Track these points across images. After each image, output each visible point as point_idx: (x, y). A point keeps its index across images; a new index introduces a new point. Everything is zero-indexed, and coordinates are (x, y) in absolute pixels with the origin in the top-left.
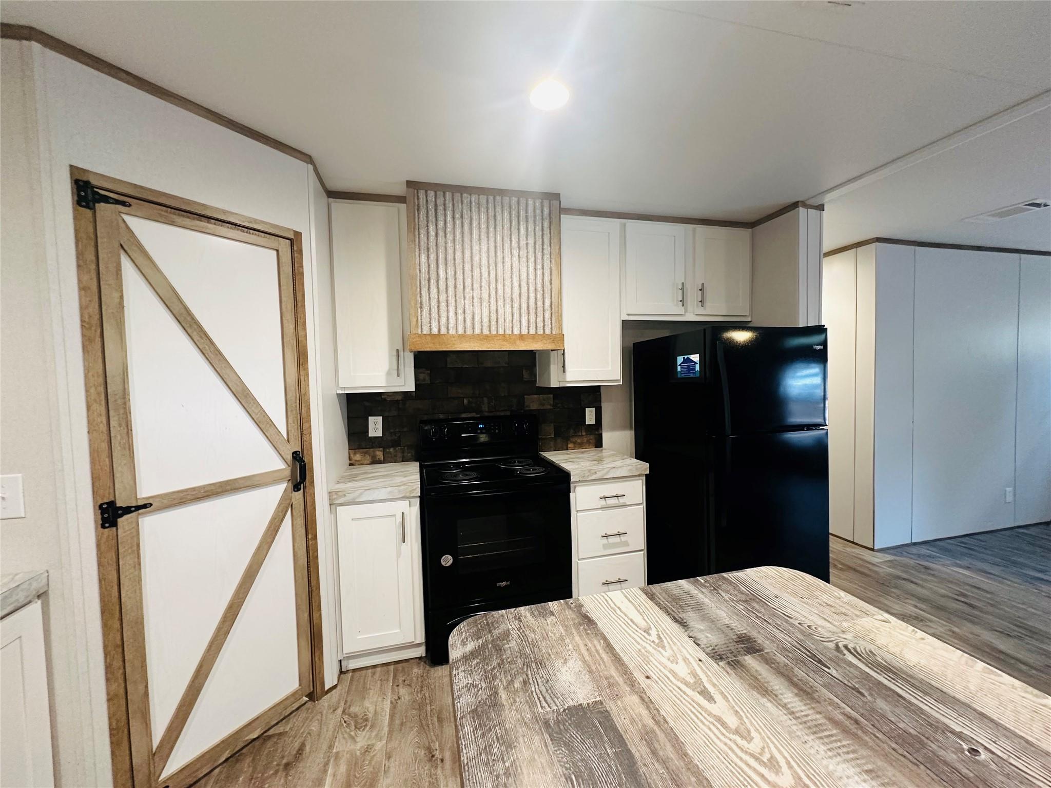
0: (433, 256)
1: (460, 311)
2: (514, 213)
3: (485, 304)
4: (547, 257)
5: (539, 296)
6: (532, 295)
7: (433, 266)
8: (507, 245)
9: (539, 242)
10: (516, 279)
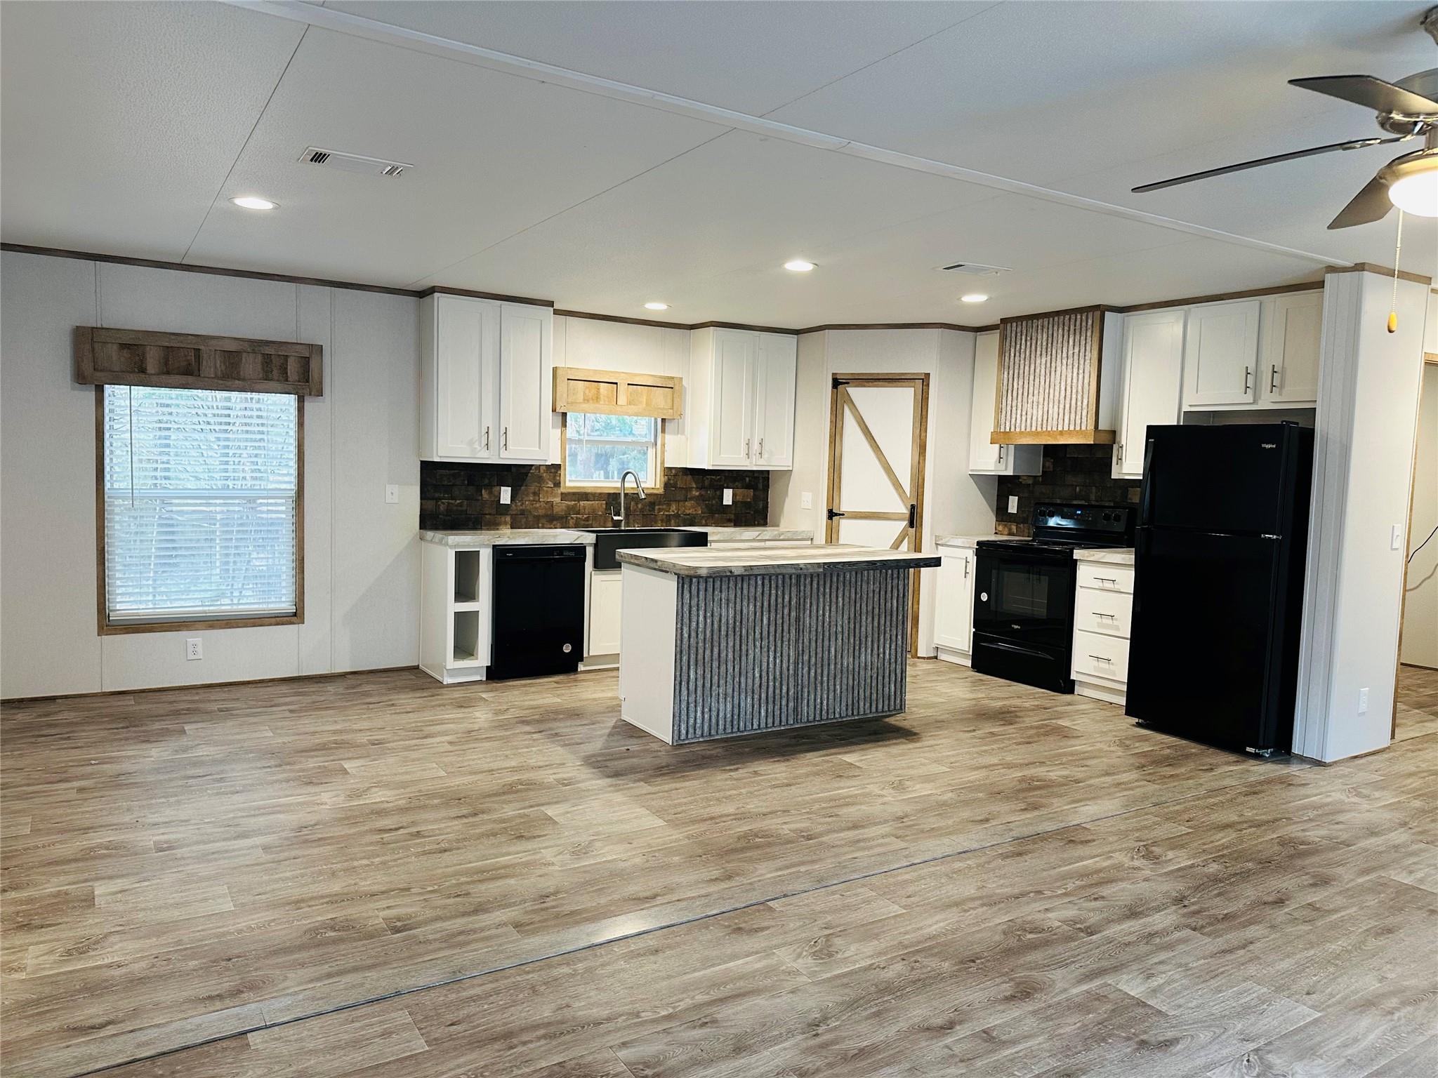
0: (1011, 372)
1: (1024, 413)
2: (1066, 328)
3: (1041, 406)
4: (1088, 361)
5: (1079, 398)
6: (1074, 396)
7: (1011, 380)
8: (1059, 356)
9: (1083, 350)
10: (1063, 384)
